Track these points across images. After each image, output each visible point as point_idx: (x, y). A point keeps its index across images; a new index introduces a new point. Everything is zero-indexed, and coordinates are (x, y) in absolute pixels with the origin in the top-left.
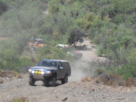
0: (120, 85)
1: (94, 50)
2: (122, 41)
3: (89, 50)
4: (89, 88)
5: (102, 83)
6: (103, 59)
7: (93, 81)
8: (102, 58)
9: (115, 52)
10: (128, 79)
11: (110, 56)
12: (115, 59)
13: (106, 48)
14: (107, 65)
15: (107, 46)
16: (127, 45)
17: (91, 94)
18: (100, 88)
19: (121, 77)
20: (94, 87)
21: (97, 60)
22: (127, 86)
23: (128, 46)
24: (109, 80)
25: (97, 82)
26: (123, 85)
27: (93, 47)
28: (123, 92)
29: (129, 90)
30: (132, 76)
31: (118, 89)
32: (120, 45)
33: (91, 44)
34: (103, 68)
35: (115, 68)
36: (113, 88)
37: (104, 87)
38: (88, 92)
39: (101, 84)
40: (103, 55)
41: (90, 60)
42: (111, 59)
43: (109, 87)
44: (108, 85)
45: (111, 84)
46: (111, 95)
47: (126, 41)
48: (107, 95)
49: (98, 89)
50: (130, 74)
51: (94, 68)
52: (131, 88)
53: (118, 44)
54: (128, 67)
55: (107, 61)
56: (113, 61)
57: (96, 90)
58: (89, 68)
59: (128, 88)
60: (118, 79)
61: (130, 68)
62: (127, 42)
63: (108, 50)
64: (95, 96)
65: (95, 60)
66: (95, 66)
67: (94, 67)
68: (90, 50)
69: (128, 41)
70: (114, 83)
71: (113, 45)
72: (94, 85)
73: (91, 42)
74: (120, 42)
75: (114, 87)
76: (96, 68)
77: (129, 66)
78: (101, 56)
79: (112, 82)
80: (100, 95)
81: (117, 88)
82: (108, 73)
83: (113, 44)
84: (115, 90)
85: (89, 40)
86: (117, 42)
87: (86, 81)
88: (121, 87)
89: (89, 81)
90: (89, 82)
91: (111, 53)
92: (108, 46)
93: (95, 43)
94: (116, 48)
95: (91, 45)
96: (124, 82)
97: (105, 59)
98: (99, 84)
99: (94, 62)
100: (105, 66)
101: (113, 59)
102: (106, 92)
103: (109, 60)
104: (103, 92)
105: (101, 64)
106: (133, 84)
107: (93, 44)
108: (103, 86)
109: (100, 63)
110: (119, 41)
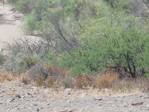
0: (67, 86)
1: (18, 22)
2: (70, 5)
3: (9, 24)
4: (10, 92)
5: (34, 83)
6: (34, 40)
7: (18, 80)
8: (33, 38)
9: (57, 26)
10: (80, 76)
11: (49, 33)
12: (56, 39)
13: (40, 19)
14: (44, 50)
15: (43, 15)
16: (79, 13)
17: (14, 104)
18: (31, 91)
19: (69, 72)
20: (20, 90)
21: (24, 42)
22: (80, 87)
23: (81, 15)
24: (46, 77)
25: (25, 82)
26: (72, 87)
27: (17, 18)
28: (73, 99)
29: (83, 96)
30: (88, 70)
31: (64, 93)
32: (65, 13)
33: (12, 12)
34: (35, 56)
35: (57, 56)
36: (54, 92)
37: (38, 90)
38: (8, 101)
39: (33, 85)
40: (35, 32)
41: (11, 43)
42: (49, 39)
43: (47, 90)
44: (45, 87)
45: (50, 85)
46: (51, 105)
47: (76, 5)
48: (44, 104)
49: (27, 95)
50: (85, 67)
51: (20, 56)
52: (87, 92)
53: (62, 11)
54: (81, 54)
55: (42, 43)
56: (54, 44)
57: (23, 97)
58: (10, 57)
59: (82, 91)
60: (64, 75)
61: (85, 56)
62: (78, 7)
63: (44, 22)
64: (21, 107)
65: (21, 41)
66: (21, 52)
67: (18, 54)
68: (11, 23)
69: (80, 5)
70: (56, 82)
71: (53, 14)
72: (20, 88)
73: (12, 8)
74: (66, 8)
75: (56, 90)
76: (23, 57)
77: (83, 52)
78: (32, 35)
79: (51, 81)
80: (31, 105)
81: (62, 92)
82: (46, 65)
83: (53, 11)
84: (57, 96)
85: (10, 6)
86: (61, 8)
87: (4, 80)
88: (70, 89)
89: (10, 80)
90: (11, 82)
91: (49, 29)
92: (45, 15)
93: (20, 11)
94: (59, 19)
95: (13, 14)
96: (74, 80)
97: (38, 39)
98: (29, 85)
99: (19, 46)
100: (38, 52)
101: (54, 40)
102: (42, 99)
103: (46, 42)
104: (36, 99)
105: (32, 49)
106: (91, 84)
107: (17, 12)
108: (35, 88)
109: (29, 48)
110: (63, 7)
